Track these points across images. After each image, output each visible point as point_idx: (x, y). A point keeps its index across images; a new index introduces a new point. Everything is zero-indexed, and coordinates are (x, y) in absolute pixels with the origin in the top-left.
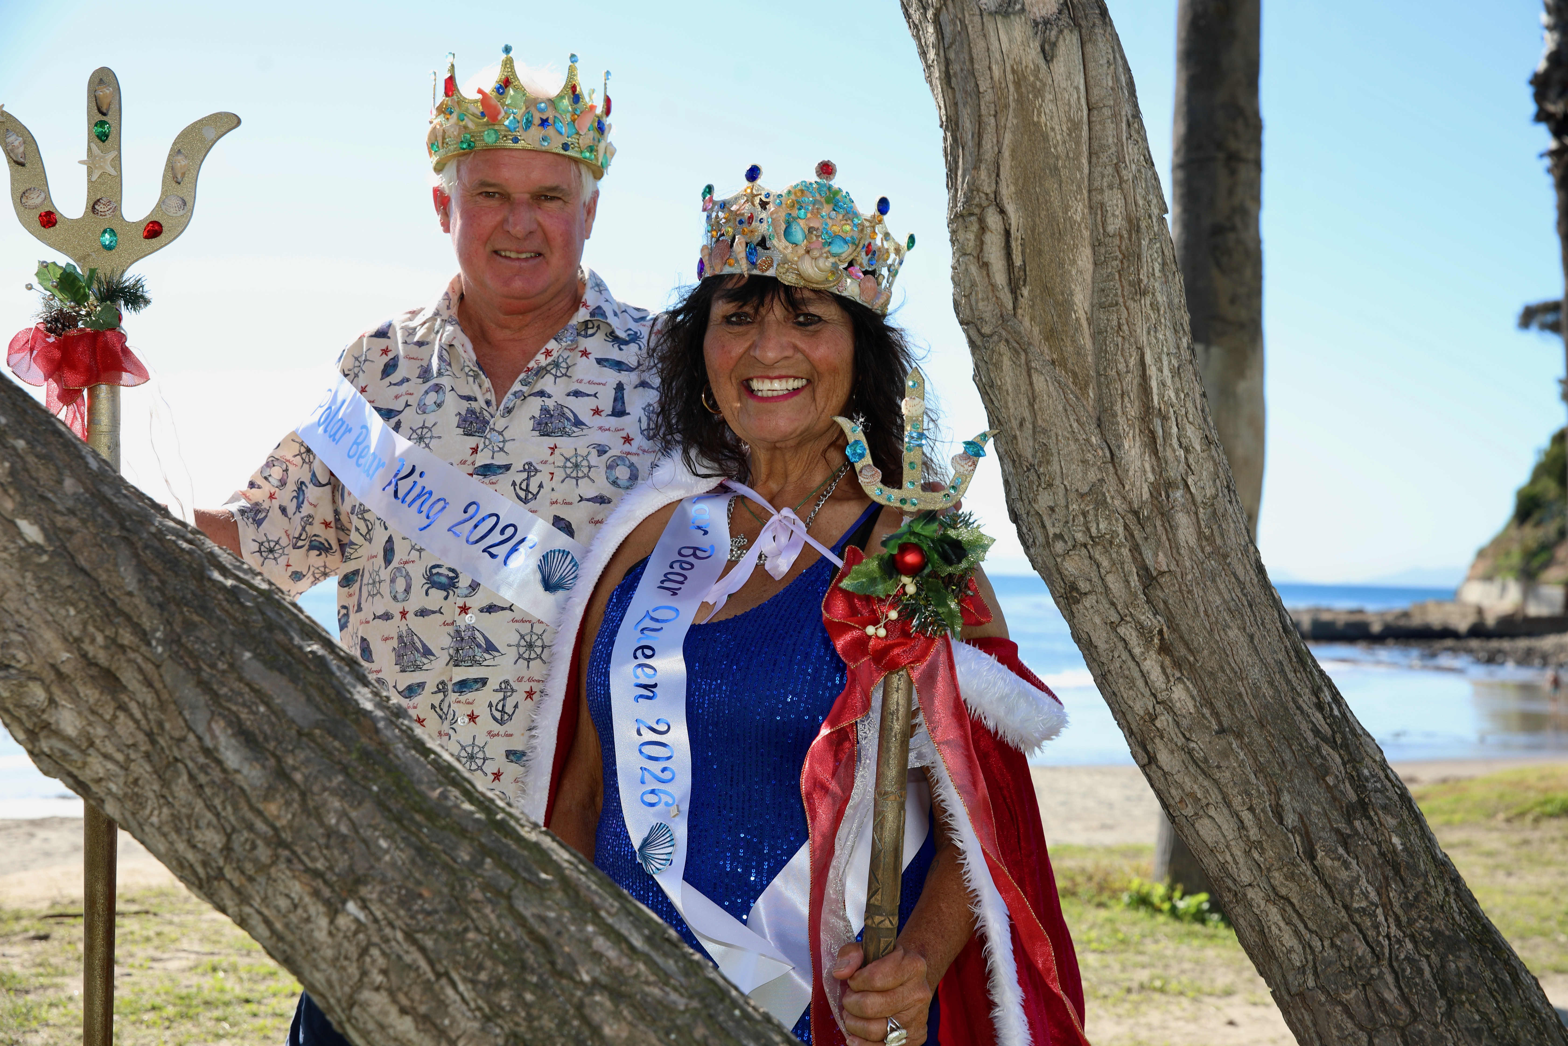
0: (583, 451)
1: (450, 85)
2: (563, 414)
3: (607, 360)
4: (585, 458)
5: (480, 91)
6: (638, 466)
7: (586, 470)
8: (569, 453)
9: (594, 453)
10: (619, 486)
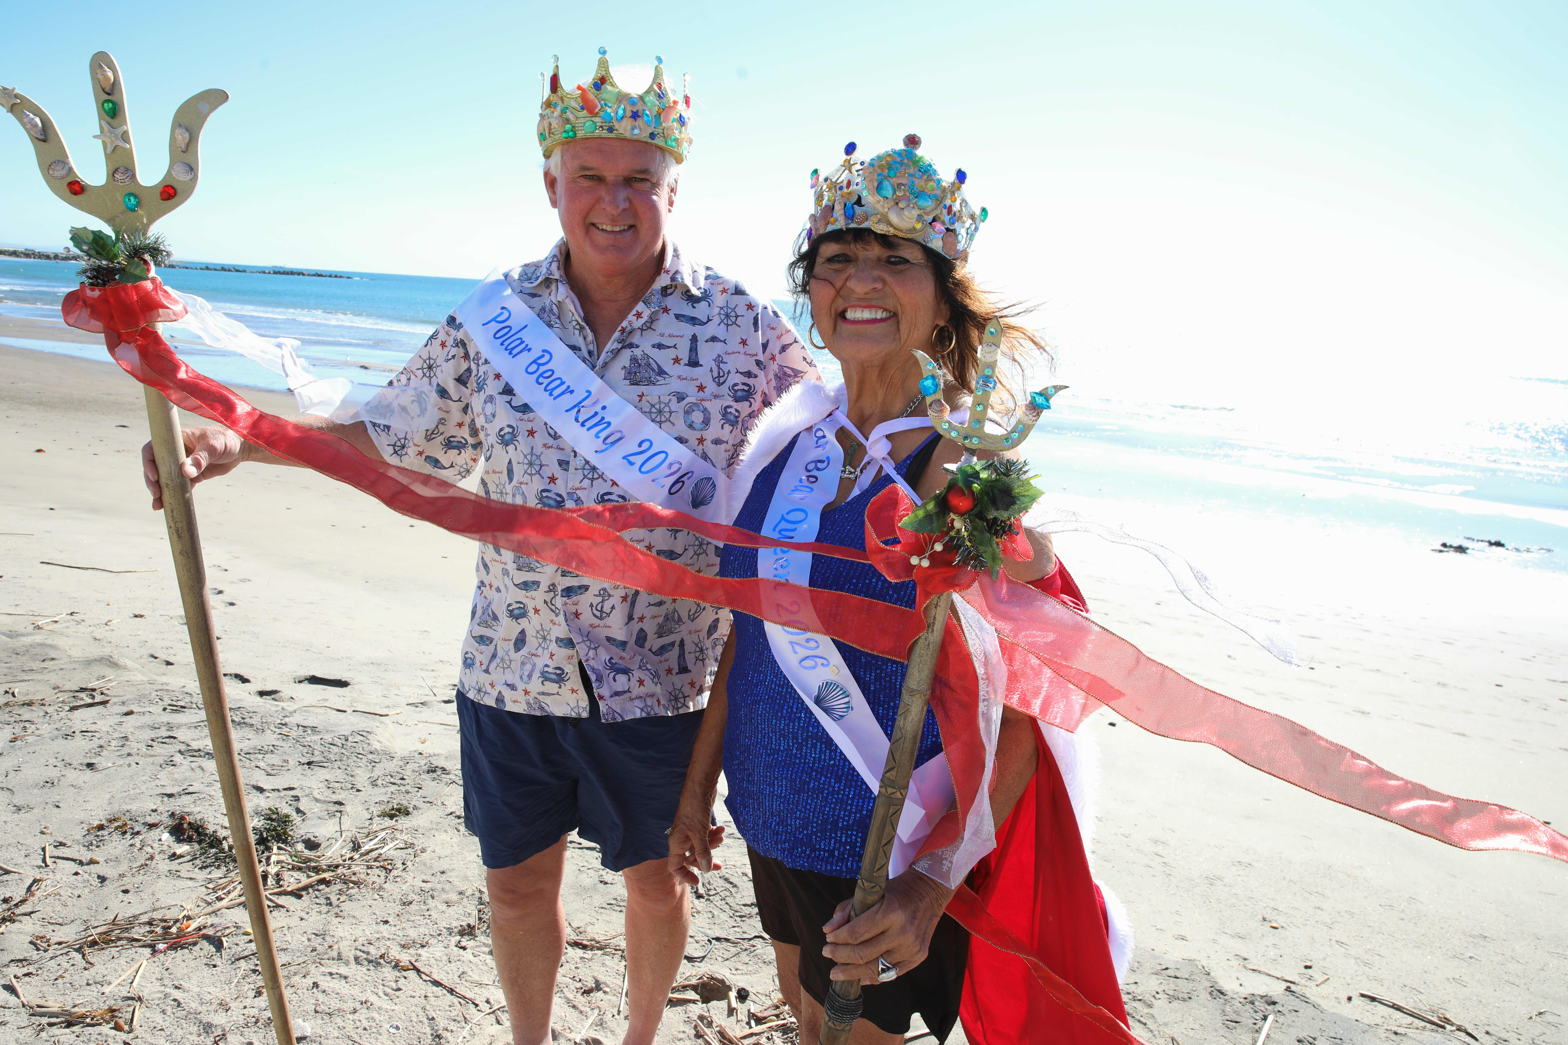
0: (665, 399)
1: (555, 81)
2: (649, 365)
3: (683, 316)
4: (667, 405)
5: (579, 88)
6: (711, 411)
7: (667, 415)
8: (654, 400)
9: (674, 399)
10: (694, 429)
